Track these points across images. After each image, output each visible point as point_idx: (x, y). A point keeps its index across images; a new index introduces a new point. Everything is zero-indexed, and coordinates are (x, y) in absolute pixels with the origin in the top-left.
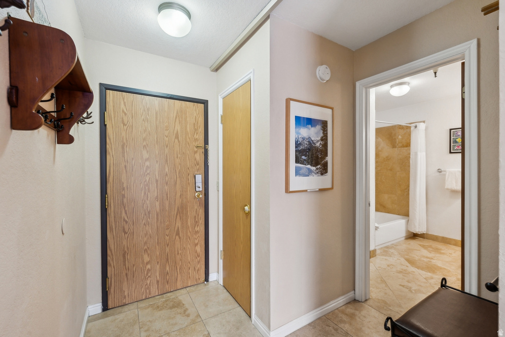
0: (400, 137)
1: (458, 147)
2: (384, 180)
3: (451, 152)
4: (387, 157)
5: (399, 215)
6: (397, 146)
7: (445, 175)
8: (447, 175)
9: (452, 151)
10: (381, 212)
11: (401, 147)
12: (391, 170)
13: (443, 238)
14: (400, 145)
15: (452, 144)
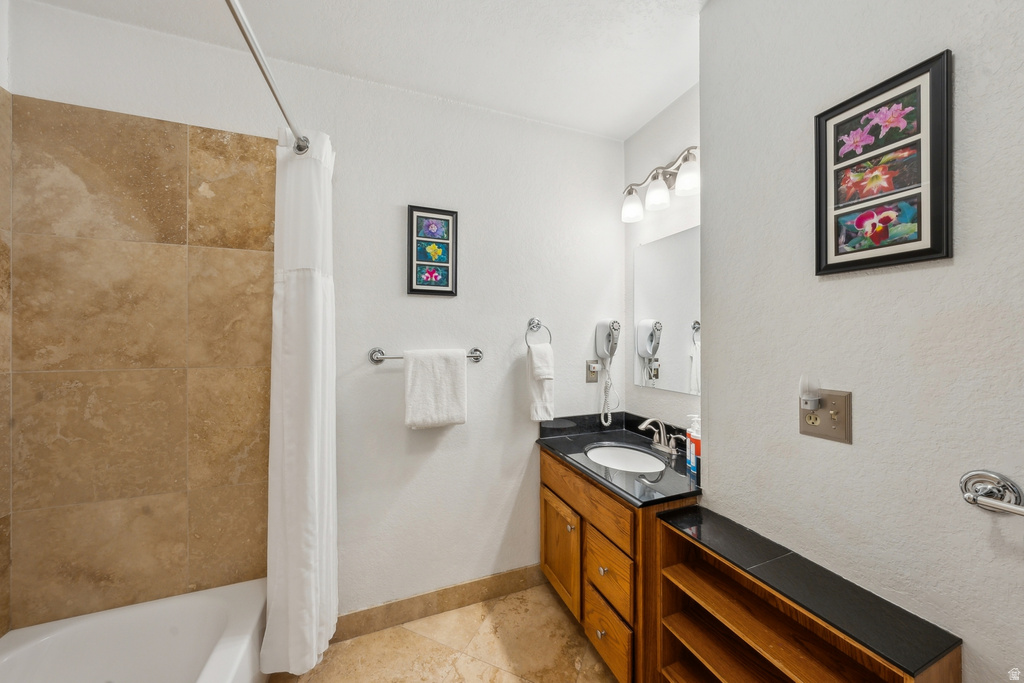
0: (204, 190)
1: (431, 274)
2: (98, 423)
3: (412, 291)
4: (122, 287)
5: (199, 588)
6: (190, 236)
7: (402, 371)
8: (410, 375)
9: (415, 287)
10: (77, 612)
11: (213, 243)
12: (149, 359)
13: (389, 607)
14: (211, 231)
15: (415, 262)
